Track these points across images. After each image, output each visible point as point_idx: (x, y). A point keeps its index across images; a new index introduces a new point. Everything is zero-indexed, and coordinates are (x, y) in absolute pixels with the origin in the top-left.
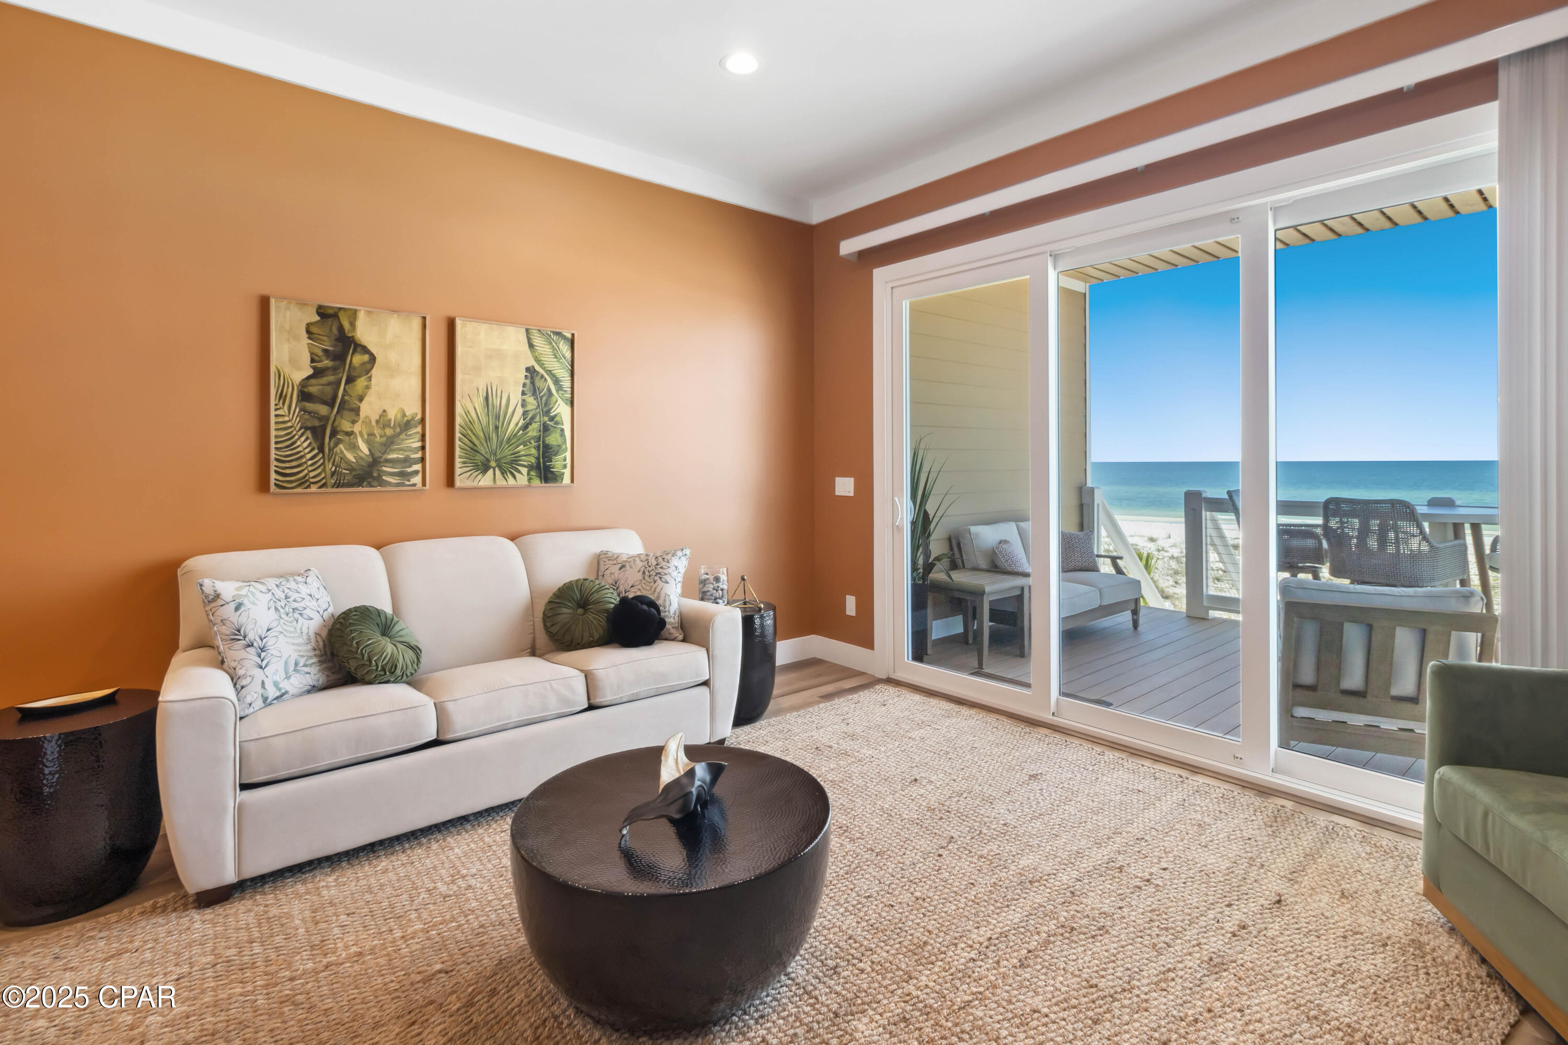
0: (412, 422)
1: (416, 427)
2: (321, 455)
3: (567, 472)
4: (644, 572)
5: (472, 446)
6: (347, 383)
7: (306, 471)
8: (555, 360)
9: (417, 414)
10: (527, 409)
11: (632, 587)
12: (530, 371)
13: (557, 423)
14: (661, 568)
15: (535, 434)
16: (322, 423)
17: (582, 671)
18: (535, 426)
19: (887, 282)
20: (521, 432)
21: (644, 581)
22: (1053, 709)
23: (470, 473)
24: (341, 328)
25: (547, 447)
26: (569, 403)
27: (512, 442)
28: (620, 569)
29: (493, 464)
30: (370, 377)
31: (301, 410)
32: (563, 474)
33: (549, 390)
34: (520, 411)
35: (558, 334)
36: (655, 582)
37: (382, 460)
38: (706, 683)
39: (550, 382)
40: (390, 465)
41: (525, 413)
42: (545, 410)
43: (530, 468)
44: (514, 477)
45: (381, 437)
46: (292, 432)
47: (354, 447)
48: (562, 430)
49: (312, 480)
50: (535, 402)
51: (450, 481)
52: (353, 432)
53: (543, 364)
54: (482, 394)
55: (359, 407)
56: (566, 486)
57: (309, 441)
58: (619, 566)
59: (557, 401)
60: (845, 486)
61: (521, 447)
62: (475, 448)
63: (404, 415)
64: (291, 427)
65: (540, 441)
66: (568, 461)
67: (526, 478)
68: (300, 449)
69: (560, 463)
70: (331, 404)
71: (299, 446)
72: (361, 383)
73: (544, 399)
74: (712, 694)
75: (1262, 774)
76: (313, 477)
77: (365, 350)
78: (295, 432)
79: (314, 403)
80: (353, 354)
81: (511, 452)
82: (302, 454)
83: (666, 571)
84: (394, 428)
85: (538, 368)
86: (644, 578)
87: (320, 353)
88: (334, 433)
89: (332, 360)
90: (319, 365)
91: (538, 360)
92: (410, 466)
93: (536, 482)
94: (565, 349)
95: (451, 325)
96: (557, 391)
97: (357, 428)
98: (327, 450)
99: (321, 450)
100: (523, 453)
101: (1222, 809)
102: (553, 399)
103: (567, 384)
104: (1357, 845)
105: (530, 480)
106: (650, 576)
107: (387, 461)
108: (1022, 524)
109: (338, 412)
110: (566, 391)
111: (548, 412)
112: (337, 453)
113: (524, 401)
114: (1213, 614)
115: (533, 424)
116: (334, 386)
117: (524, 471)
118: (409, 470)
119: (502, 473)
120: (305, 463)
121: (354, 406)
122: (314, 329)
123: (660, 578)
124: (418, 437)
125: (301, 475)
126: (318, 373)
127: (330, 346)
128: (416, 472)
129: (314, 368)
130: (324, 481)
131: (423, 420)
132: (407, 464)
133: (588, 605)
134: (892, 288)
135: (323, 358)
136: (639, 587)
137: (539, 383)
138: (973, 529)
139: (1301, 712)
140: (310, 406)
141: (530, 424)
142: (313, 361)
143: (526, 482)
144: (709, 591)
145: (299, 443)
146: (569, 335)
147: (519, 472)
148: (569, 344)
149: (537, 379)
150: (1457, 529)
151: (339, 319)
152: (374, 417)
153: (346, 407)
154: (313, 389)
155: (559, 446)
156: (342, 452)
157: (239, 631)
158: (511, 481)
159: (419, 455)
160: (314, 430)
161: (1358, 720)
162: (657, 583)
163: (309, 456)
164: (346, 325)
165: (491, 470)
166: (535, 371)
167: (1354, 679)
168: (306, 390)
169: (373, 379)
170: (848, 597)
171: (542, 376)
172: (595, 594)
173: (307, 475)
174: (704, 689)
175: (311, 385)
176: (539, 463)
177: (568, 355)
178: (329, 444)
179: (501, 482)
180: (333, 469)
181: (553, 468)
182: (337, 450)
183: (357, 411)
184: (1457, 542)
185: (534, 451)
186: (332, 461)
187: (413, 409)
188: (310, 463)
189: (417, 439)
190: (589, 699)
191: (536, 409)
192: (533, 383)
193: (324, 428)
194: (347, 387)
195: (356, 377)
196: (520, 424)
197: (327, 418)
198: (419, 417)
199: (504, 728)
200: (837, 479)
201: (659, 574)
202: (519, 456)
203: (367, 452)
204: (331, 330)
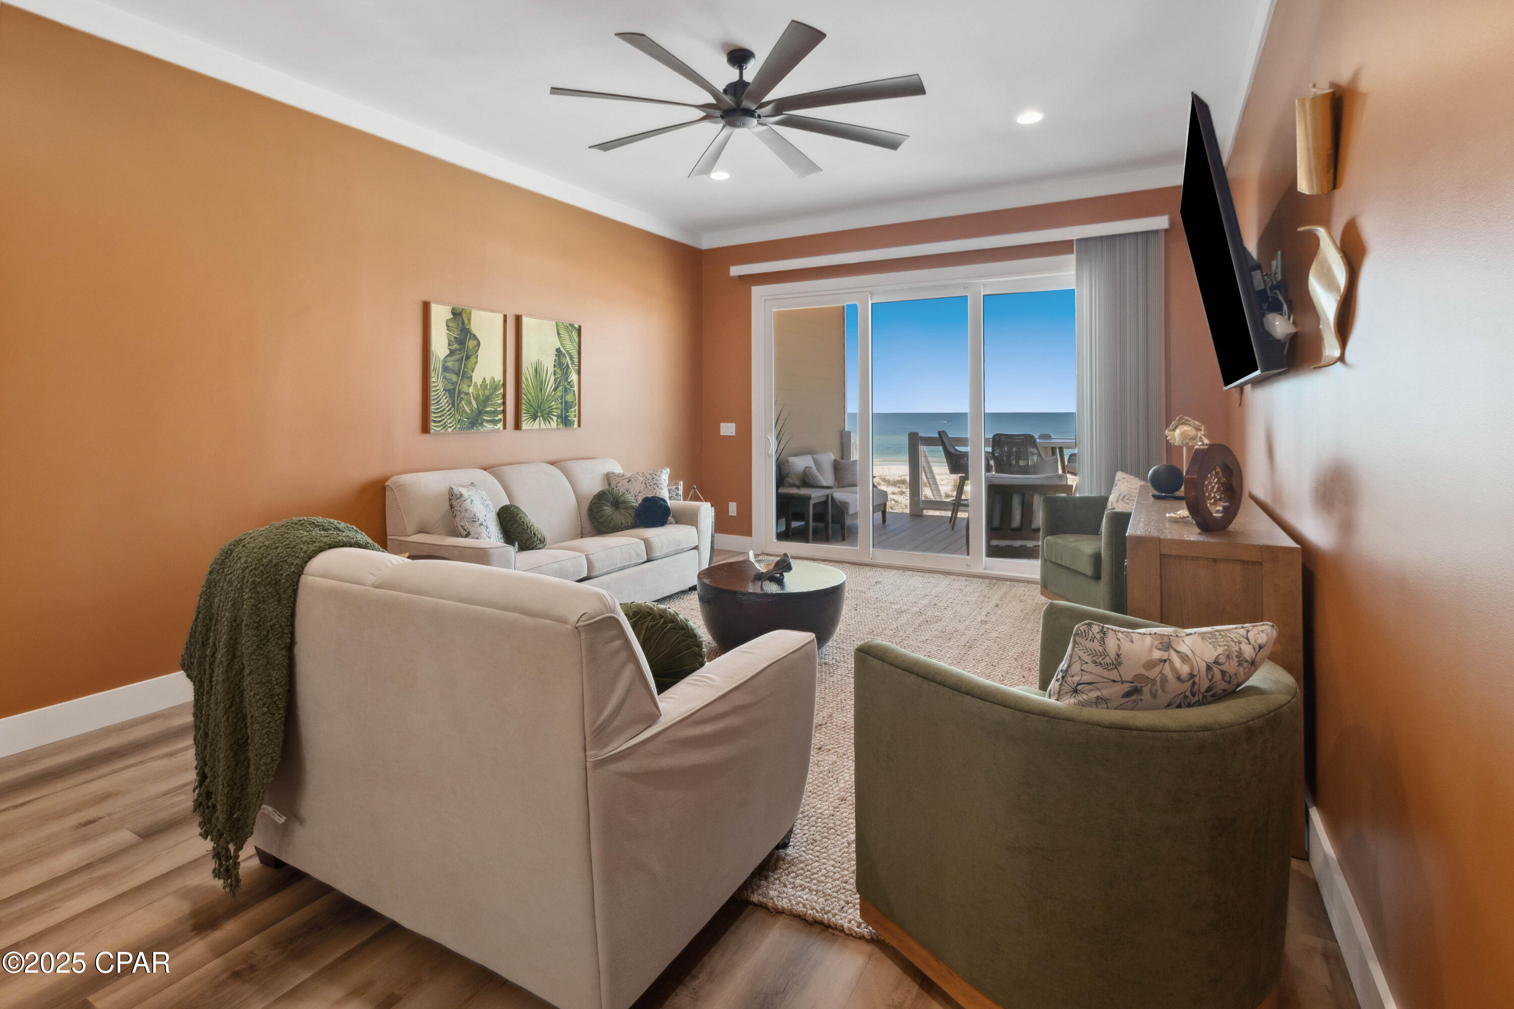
0: (498, 386)
1: (500, 389)
2: (453, 409)
3: (576, 419)
4: (645, 483)
5: (529, 402)
6: (466, 360)
7: (446, 420)
8: (571, 343)
9: (500, 380)
10: (556, 377)
11: (639, 493)
12: (558, 350)
13: (571, 387)
14: (656, 480)
15: (560, 394)
16: (454, 387)
17: (641, 539)
18: (560, 388)
19: (761, 296)
20: (553, 392)
21: (647, 489)
22: (871, 556)
23: (528, 420)
24: (463, 323)
25: (566, 402)
26: (577, 372)
27: (549, 399)
28: (628, 482)
29: (539, 414)
30: (477, 356)
31: (444, 378)
32: (574, 421)
33: (567, 364)
34: (553, 378)
35: (572, 325)
36: (655, 489)
37: (483, 412)
38: (696, 548)
39: (568, 358)
40: (487, 415)
41: (556, 380)
42: (565, 377)
43: (558, 417)
44: (550, 424)
45: (483, 396)
46: (439, 393)
47: (469, 403)
48: (574, 391)
49: (449, 425)
50: (560, 372)
51: (518, 426)
52: (468, 392)
53: (565, 346)
54: (534, 367)
55: (472, 376)
56: (576, 429)
57: (447, 399)
58: (627, 480)
59: (571, 372)
60: (728, 429)
61: (554, 403)
62: (530, 404)
63: (494, 381)
64: (438, 390)
65: (562, 398)
66: (577, 413)
67: (556, 424)
68: (443, 404)
69: (572, 414)
70: (458, 375)
71: (442, 402)
72: (473, 359)
73: (565, 370)
74: (699, 554)
75: (980, 570)
76: (449, 423)
77: (475, 338)
78: (440, 393)
79: (450, 373)
80: (469, 340)
81: (548, 406)
82: (444, 407)
83: (660, 482)
84: (489, 390)
85: (562, 349)
86: (646, 487)
87: (453, 340)
88: (460, 393)
89: (458, 345)
90: (452, 348)
91: (562, 344)
92: (497, 416)
93: (561, 426)
94: (575, 335)
95: (518, 320)
96: (572, 364)
97: (471, 390)
98: (456, 405)
99: (453, 406)
100: (554, 407)
101: (967, 584)
102: (570, 370)
103: (576, 360)
104: (1023, 589)
105: (558, 424)
106: (650, 486)
107: (487, 412)
108: (814, 456)
109: (461, 380)
110: (576, 365)
111: (567, 379)
112: (461, 407)
113: (555, 371)
114: (925, 512)
115: (560, 387)
116: (460, 362)
117: (555, 418)
118: (497, 418)
119: (544, 421)
120: (445, 413)
121: (469, 375)
122: (450, 324)
123: (658, 486)
124: (501, 396)
125: (444, 421)
126: (452, 353)
127: (457, 335)
128: (500, 420)
129: (450, 350)
130: (455, 426)
131: (504, 385)
132: (495, 415)
133: (619, 504)
134: (765, 300)
135: (454, 343)
136: (644, 492)
137: (563, 360)
138: (791, 459)
139: (994, 543)
140: (448, 375)
141: (558, 387)
142: (449, 345)
143: (556, 427)
144: (673, 496)
145: (442, 400)
146: (577, 326)
147: (552, 420)
148: (577, 332)
149: (562, 356)
150: (1053, 449)
151: (462, 316)
152: (479, 383)
153: (465, 376)
154: (449, 364)
155: (572, 402)
156: (463, 406)
157: (475, 516)
158: (548, 426)
159: (501, 408)
160: (449, 390)
161: (1017, 543)
162: (656, 490)
163: (447, 409)
164: (466, 321)
165: (538, 418)
166: (560, 351)
167: (1016, 521)
168: (446, 365)
169: (479, 356)
170: (730, 503)
171: (564, 355)
172: (622, 498)
173: (446, 421)
174: (695, 551)
175: (449, 361)
176: (562, 414)
177: (577, 340)
178: (457, 400)
179: (543, 426)
180: (459, 418)
181: (569, 417)
182: (461, 405)
183: (471, 378)
184: (1054, 457)
185: (559, 405)
186: (458, 412)
187: (499, 377)
188: (448, 413)
189: (500, 398)
190: (647, 556)
191: (561, 377)
192: (559, 359)
193: (454, 389)
194: (466, 362)
195: (470, 355)
196: (553, 387)
197: (456, 383)
198: (502, 383)
199: (612, 571)
200: (722, 425)
201: (656, 484)
202: (552, 409)
203: (476, 407)
204: (458, 324)
